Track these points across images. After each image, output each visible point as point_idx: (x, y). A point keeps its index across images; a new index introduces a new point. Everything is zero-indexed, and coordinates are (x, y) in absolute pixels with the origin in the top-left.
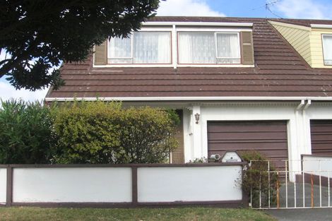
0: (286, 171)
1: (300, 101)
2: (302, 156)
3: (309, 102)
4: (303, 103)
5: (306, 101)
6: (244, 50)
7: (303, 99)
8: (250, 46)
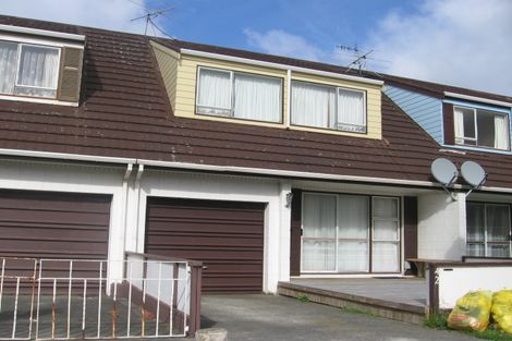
0: (101, 279)
1: (126, 165)
2: (127, 255)
3: (141, 168)
4: (130, 168)
5: (136, 166)
6: (64, 78)
7: (130, 161)
8: (76, 72)
